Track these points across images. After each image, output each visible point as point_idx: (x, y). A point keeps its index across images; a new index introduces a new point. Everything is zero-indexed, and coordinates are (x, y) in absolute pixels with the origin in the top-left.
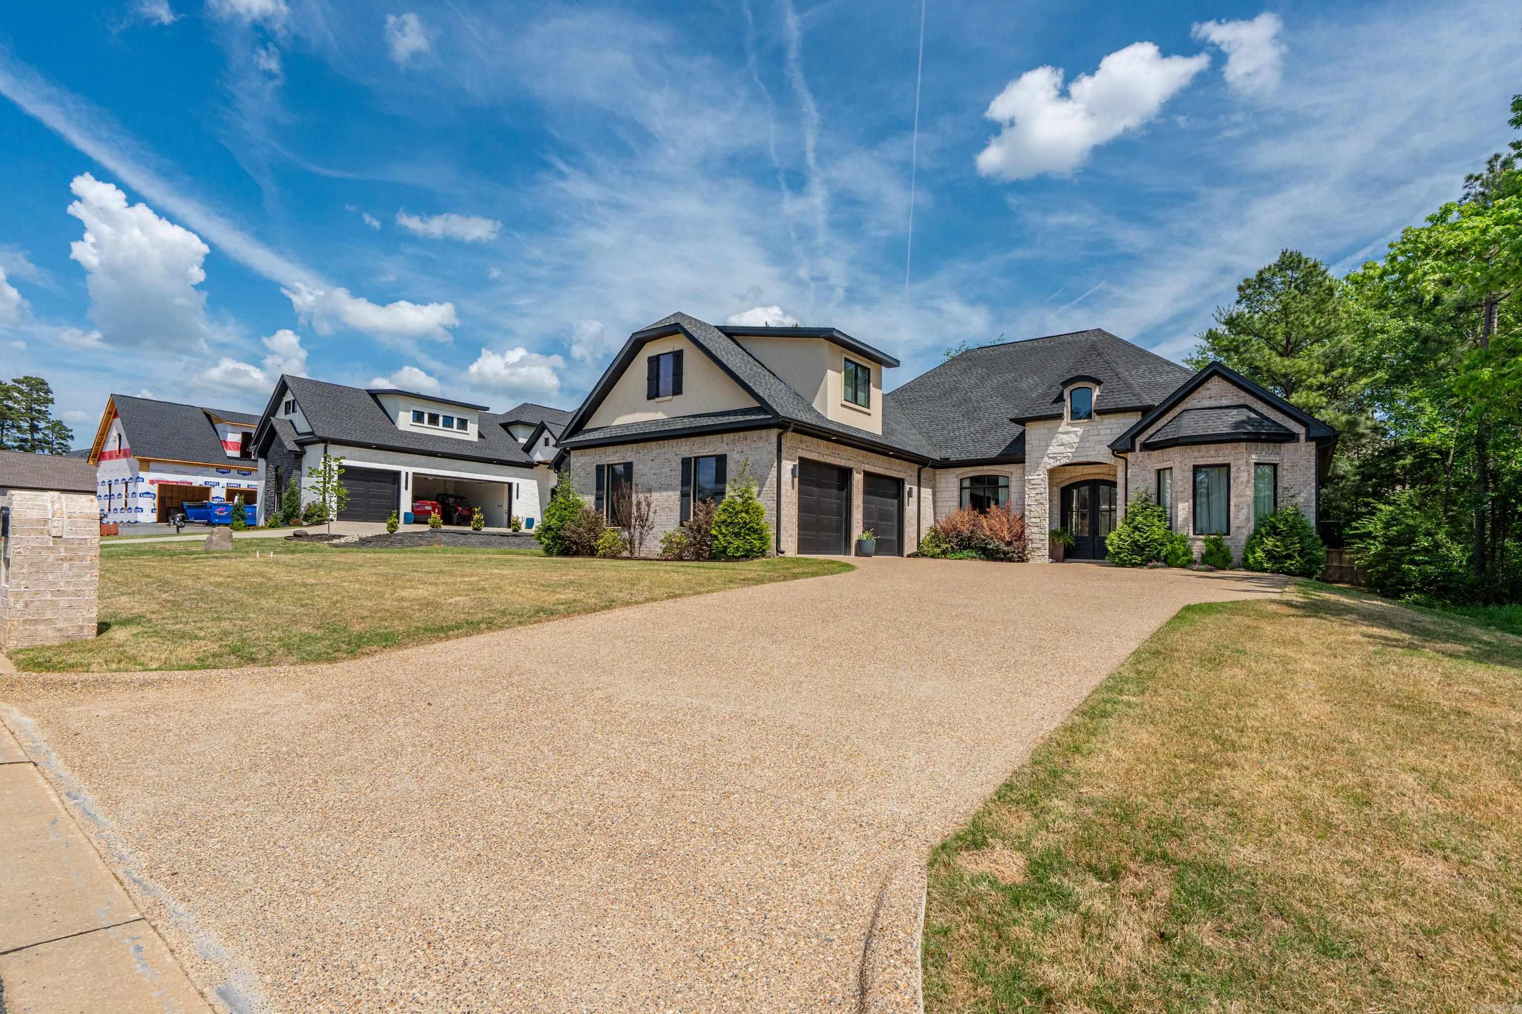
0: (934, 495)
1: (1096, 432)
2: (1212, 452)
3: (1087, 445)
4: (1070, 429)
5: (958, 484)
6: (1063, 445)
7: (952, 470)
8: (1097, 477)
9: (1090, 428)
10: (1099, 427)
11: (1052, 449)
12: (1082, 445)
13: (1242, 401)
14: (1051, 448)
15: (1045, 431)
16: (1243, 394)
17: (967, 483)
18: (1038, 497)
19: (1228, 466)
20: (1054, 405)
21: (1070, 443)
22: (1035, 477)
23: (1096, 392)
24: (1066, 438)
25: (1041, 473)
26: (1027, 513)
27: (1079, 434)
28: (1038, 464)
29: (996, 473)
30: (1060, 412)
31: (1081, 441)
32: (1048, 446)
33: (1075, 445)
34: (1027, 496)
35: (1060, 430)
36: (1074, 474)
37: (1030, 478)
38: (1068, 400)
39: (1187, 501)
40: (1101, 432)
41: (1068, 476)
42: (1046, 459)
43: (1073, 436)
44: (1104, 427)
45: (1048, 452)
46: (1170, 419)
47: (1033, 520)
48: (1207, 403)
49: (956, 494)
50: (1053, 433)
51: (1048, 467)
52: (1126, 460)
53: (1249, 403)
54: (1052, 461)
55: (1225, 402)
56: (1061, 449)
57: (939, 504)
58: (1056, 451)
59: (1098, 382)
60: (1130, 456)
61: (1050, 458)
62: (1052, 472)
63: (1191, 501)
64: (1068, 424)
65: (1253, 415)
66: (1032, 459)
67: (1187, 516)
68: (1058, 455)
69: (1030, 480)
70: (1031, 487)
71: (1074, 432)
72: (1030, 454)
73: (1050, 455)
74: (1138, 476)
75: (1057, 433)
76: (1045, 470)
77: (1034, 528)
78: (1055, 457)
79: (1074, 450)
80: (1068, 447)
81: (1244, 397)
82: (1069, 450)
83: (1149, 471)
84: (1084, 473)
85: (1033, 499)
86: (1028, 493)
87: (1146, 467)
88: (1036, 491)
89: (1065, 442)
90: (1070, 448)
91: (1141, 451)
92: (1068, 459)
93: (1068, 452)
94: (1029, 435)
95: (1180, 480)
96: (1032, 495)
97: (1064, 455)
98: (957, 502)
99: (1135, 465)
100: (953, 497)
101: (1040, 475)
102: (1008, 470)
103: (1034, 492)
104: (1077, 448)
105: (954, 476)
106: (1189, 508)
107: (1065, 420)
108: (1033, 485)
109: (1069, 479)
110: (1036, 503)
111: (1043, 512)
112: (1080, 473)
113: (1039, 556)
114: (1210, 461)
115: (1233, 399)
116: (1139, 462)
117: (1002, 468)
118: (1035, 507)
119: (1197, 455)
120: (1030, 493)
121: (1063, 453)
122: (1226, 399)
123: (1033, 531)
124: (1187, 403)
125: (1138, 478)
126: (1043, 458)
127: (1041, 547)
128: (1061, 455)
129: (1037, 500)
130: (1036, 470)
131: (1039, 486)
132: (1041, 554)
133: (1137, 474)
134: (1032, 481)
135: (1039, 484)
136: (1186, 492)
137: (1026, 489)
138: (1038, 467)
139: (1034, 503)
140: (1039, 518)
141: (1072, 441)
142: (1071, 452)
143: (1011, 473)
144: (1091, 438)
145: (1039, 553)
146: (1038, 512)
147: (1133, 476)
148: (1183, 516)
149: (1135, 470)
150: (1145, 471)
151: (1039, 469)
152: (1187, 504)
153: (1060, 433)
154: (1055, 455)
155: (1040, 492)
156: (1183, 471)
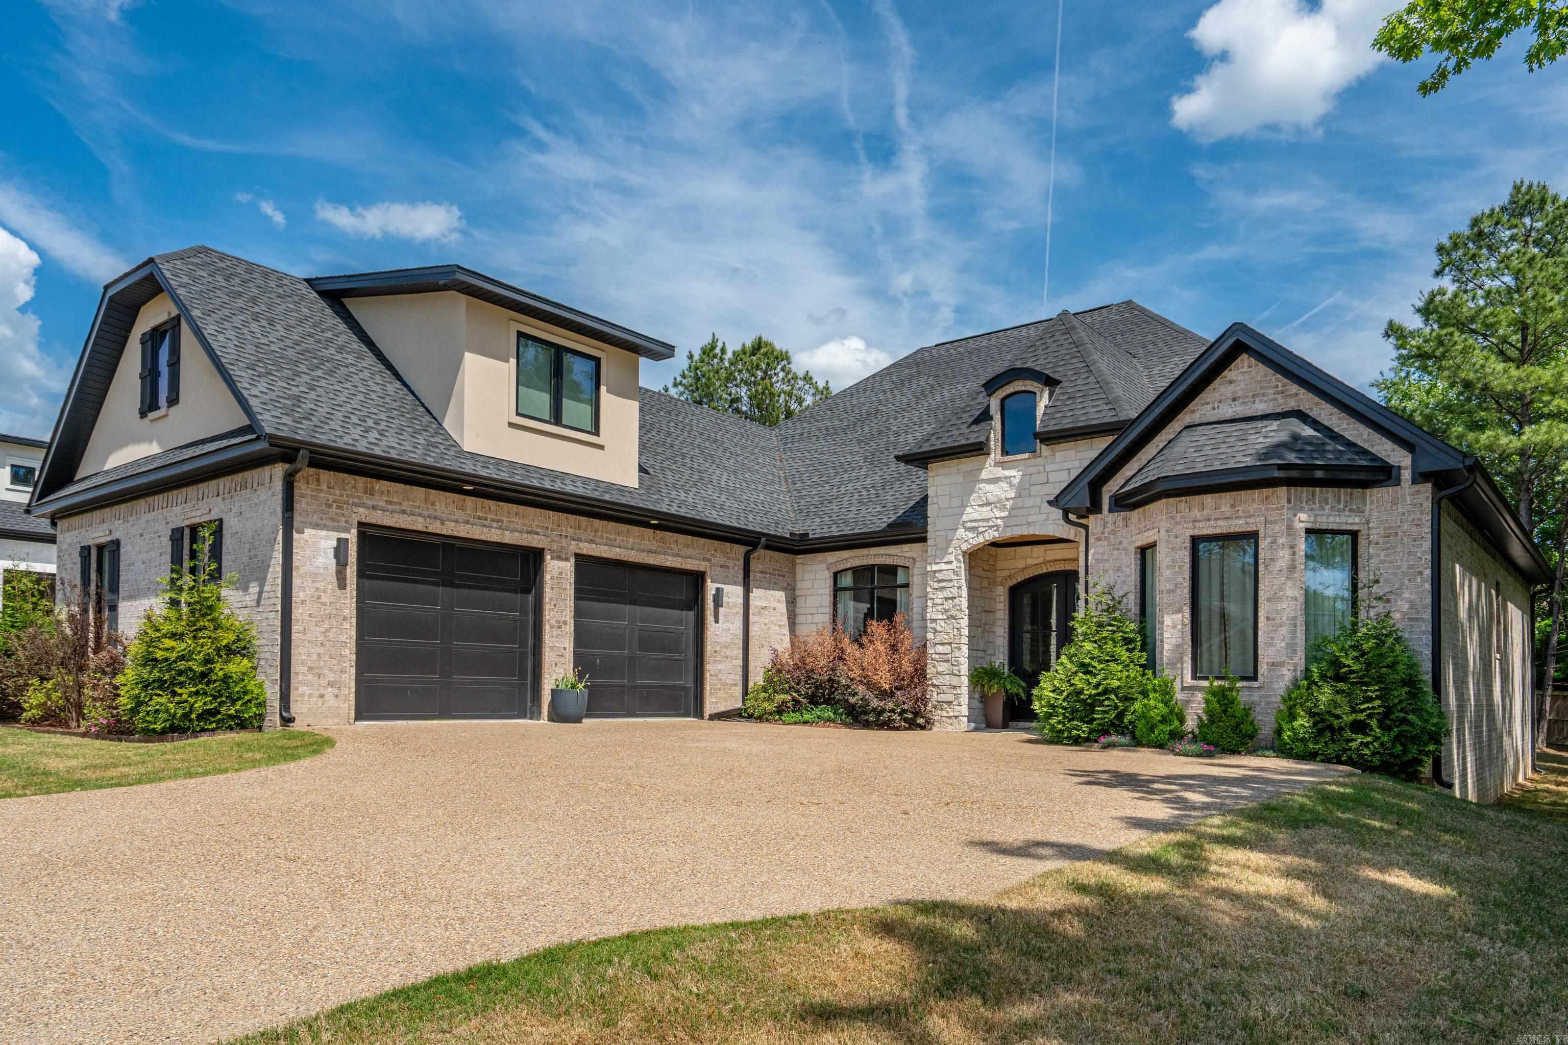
0: (792, 603)
1: (1042, 478)
2: (1226, 509)
3: (1029, 502)
4: (1000, 472)
5: (829, 582)
6: (988, 504)
7: (820, 556)
9: (1034, 470)
10: (1048, 468)
11: (972, 513)
12: (1019, 502)
13: (1292, 404)
14: (969, 510)
15: (961, 479)
16: (1294, 388)
17: (847, 580)
18: (948, 605)
19: (1253, 536)
20: (975, 428)
21: (1000, 501)
22: (943, 567)
23: (1043, 401)
24: (995, 491)
25: (952, 558)
26: (930, 636)
27: (1016, 481)
28: (949, 542)
29: (889, 561)
30: (983, 439)
31: (1019, 496)
32: (963, 506)
33: (1009, 504)
34: (929, 603)
35: (984, 475)
36: (1031, 561)
37: (935, 567)
38: (997, 417)
39: (1180, 610)
40: (1052, 477)
41: (1021, 564)
42: (961, 532)
43: (1005, 485)
44: (1056, 467)
45: (965, 518)
46: (1161, 446)
47: (940, 649)
48: (1227, 411)
49: (827, 600)
50: (973, 478)
51: (965, 547)
52: (1086, 527)
53: (1304, 408)
54: (970, 535)
55: (1261, 408)
56: (986, 512)
57: (800, 619)
58: (976, 516)
59: (1050, 382)
60: (1092, 521)
61: (968, 529)
62: (973, 557)
63: (1187, 610)
64: (997, 464)
65: (1308, 432)
66: (938, 533)
67: (1180, 640)
68: (981, 524)
69: (935, 572)
70: (936, 585)
71: (1006, 478)
72: (934, 524)
73: (969, 525)
74: (1107, 561)
75: (978, 481)
76: (959, 552)
77: (941, 663)
78: (976, 528)
79: (1006, 514)
80: (996, 507)
81: (1296, 395)
82: (998, 514)
83: (1125, 549)
84: (1048, 558)
85: (939, 608)
86: (932, 596)
87: (1120, 543)
88: (945, 592)
89: (992, 499)
90: (1000, 509)
91: (1111, 511)
92: (997, 530)
93: (997, 518)
94: (934, 488)
95: (1168, 567)
96: (938, 601)
97: (991, 523)
98: (827, 616)
99: (1099, 539)
100: (822, 606)
101: (951, 562)
102: (908, 555)
103: (941, 595)
104: (1012, 508)
105: (824, 566)
106: (1183, 625)
107: (992, 456)
108: (939, 581)
109: (1022, 570)
110: (945, 617)
111: (956, 633)
112: (1041, 560)
113: (950, 717)
114: (1221, 527)
115: (1276, 399)
116: (1109, 533)
117: (900, 550)
118: (942, 623)
119: (1198, 514)
120: (934, 597)
121: (988, 520)
122: (1261, 401)
123: (940, 669)
124: (1193, 412)
125: (1107, 566)
126: (957, 529)
127: (951, 700)
128: (985, 524)
129: (946, 611)
130: (946, 553)
131: (950, 584)
132: (951, 714)
133: (1106, 557)
134: (937, 575)
135: (951, 581)
136: (1179, 591)
137: (929, 589)
138: (948, 548)
139: (940, 617)
140: (950, 644)
141: (1003, 497)
142: (1001, 518)
143: (914, 559)
144: (1034, 490)
145: (948, 712)
146: (948, 634)
147: (1098, 561)
148: (1173, 641)
149: (1101, 550)
150: (1118, 549)
151: (950, 550)
152: (1180, 615)
153: (984, 481)
154: (976, 524)
155: (950, 596)
156: (1173, 549)
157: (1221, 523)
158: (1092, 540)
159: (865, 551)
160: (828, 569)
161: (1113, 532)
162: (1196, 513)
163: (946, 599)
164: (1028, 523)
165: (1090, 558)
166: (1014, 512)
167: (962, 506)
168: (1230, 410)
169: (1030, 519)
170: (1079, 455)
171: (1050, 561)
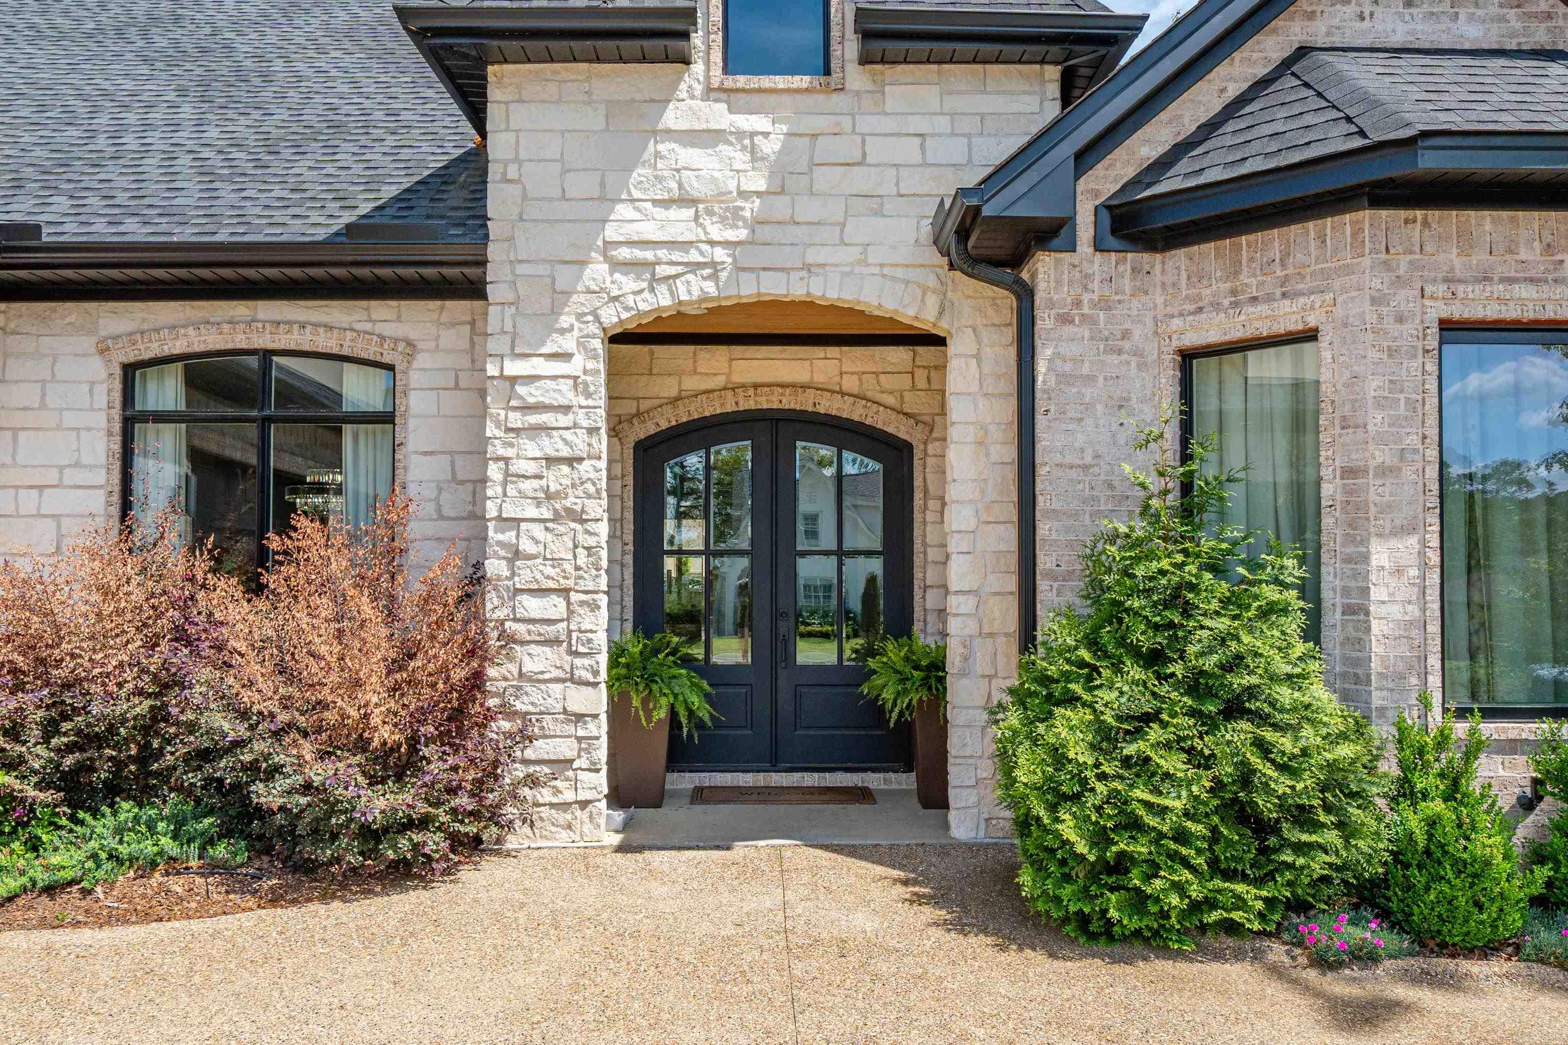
1: (848, 148)
2: (1530, 254)
3: (808, 210)
4: (722, 116)
5: (107, 394)
6: (685, 200)
7: (72, 312)
8: (789, 402)
9: (822, 122)
10: (866, 124)
11: (634, 221)
12: (781, 207)
14: (623, 211)
15: (597, 122)
17: (165, 392)
18: (553, 478)
21: (721, 196)
22: (540, 367)
24: (706, 168)
25: (568, 343)
26: (495, 567)
27: (770, 147)
28: (557, 298)
29: (325, 343)
30: (674, 21)
31: (778, 189)
32: (606, 199)
33: (750, 208)
34: (494, 471)
35: (673, 118)
36: (692, 383)
37: (513, 368)
40: (877, 150)
41: (668, 388)
42: (597, 271)
43: (741, 159)
44: (888, 124)
45: (611, 233)
46: (1233, 90)
47: (532, 606)
48: (1394, 29)
49: (99, 446)
51: (611, 316)
52: (1024, 287)
54: (628, 283)
56: (677, 222)
58: (649, 231)
60: (1045, 270)
61: (617, 266)
63: (1433, 526)
64: (711, 92)
66: (521, 269)
67: (1414, 611)
68: (662, 254)
69: (514, 380)
70: (516, 419)
71: (740, 134)
72: (511, 239)
73: (624, 253)
74: (1090, 379)
75: (655, 132)
76: (594, 329)
77: (533, 649)
78: (651, 265)
79: (742, 234)
80: (710, 213)
81: (1549, 16)
82: (716, 233)
83: (1138, 353)
84: (737, 378)
85: (528, 486)
86: (501, 452)
87: (1126, 334)
88: (545, 441)
89: (696, 188)
90: (723, 220)
91: (1099, 246)
92: (714, 277)
93: (712, 243)
94: (510, 137)
95: (1379, 403)
96: (521, 466)
97: (694, 256)
98: (101, 495)
99: (1065, 320)
100: (77, 465)
101: (566, 356)
102: (388, 330)
103: (531, 448)
104: (758, 222)
105: (88, 343)
106: (1424, 565)
107: (698, 68)
108: (528, 408)
109: (675, 401)
110: (547, 514)
111: (582, 560)
112: (720, 381)
113: (564, 806)
114: (1522, 302)
115: (1503, 19)
116: (1094, 305)
117: (360, 315)
118: (537, 530)
119: (1457, 262)
120: (510, 452)
121: (685, 246)
122: (1471, 18)
123: (529, 666)
124: (1311, 16)
125: (1089, 393)
126: (583, 263)
127: (569, 754)
128: (677, 256)
129: (549, 496)
130: (552, 329)
131: (564, 420)
132: (569, 796)
133: (1086, 370)
134: (520, 389)
135: (566, 409)
136: (1408, 473)
137: (491, 430)
138: (555, 312)
139: (531, 512)
140: (564, 592)
141: (732, 185)
142: (726, 244)
143: (410, 344)
144: (824, 178)
145: (557, 791)
146: (556, 562)
147: (1064, 378)
148: (1395, 611)
149: (1073, 350)
150: (1120, 352)
151: (565, 321)
152: (1413, 541)
153: (669, 133)
154: (649, 255)
155: (565, 452)
156: (1392, 352)
157: (1524, 291)
158: (1044, 322)
159: (240, 309)
160: (103, 351)
161: (1104, 304)
162: (1452, 258)
163: (551, 461)
164: (808, 268)
165: (1041, 367)
166: (765, 233)
167: (602, 199)
168: (1401, 28)
169: (813, 256)
170: (954, 103)
171: (743, 386)
